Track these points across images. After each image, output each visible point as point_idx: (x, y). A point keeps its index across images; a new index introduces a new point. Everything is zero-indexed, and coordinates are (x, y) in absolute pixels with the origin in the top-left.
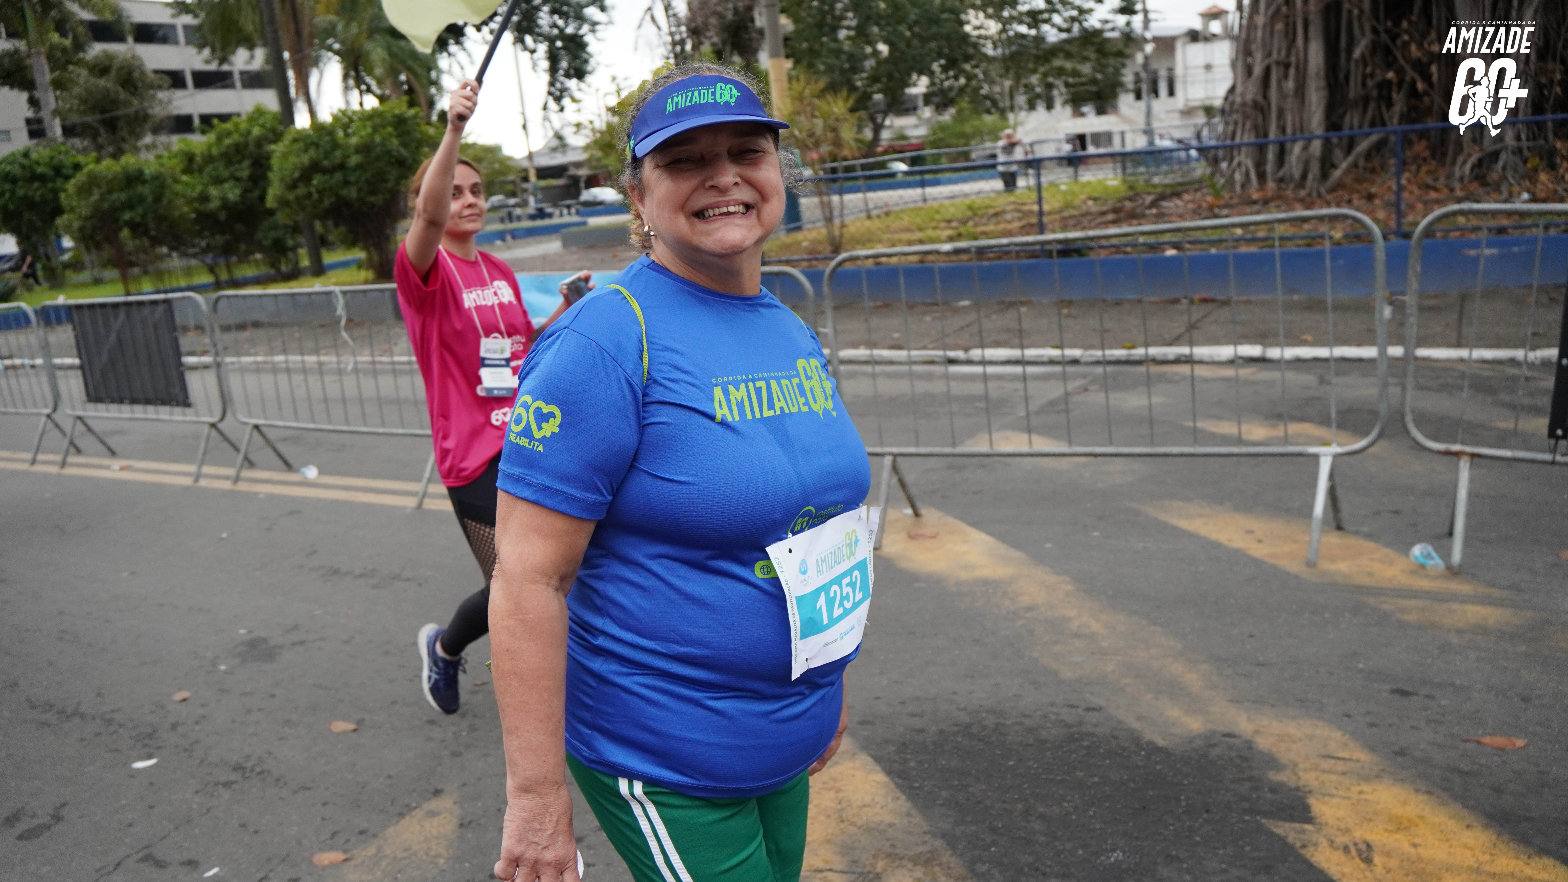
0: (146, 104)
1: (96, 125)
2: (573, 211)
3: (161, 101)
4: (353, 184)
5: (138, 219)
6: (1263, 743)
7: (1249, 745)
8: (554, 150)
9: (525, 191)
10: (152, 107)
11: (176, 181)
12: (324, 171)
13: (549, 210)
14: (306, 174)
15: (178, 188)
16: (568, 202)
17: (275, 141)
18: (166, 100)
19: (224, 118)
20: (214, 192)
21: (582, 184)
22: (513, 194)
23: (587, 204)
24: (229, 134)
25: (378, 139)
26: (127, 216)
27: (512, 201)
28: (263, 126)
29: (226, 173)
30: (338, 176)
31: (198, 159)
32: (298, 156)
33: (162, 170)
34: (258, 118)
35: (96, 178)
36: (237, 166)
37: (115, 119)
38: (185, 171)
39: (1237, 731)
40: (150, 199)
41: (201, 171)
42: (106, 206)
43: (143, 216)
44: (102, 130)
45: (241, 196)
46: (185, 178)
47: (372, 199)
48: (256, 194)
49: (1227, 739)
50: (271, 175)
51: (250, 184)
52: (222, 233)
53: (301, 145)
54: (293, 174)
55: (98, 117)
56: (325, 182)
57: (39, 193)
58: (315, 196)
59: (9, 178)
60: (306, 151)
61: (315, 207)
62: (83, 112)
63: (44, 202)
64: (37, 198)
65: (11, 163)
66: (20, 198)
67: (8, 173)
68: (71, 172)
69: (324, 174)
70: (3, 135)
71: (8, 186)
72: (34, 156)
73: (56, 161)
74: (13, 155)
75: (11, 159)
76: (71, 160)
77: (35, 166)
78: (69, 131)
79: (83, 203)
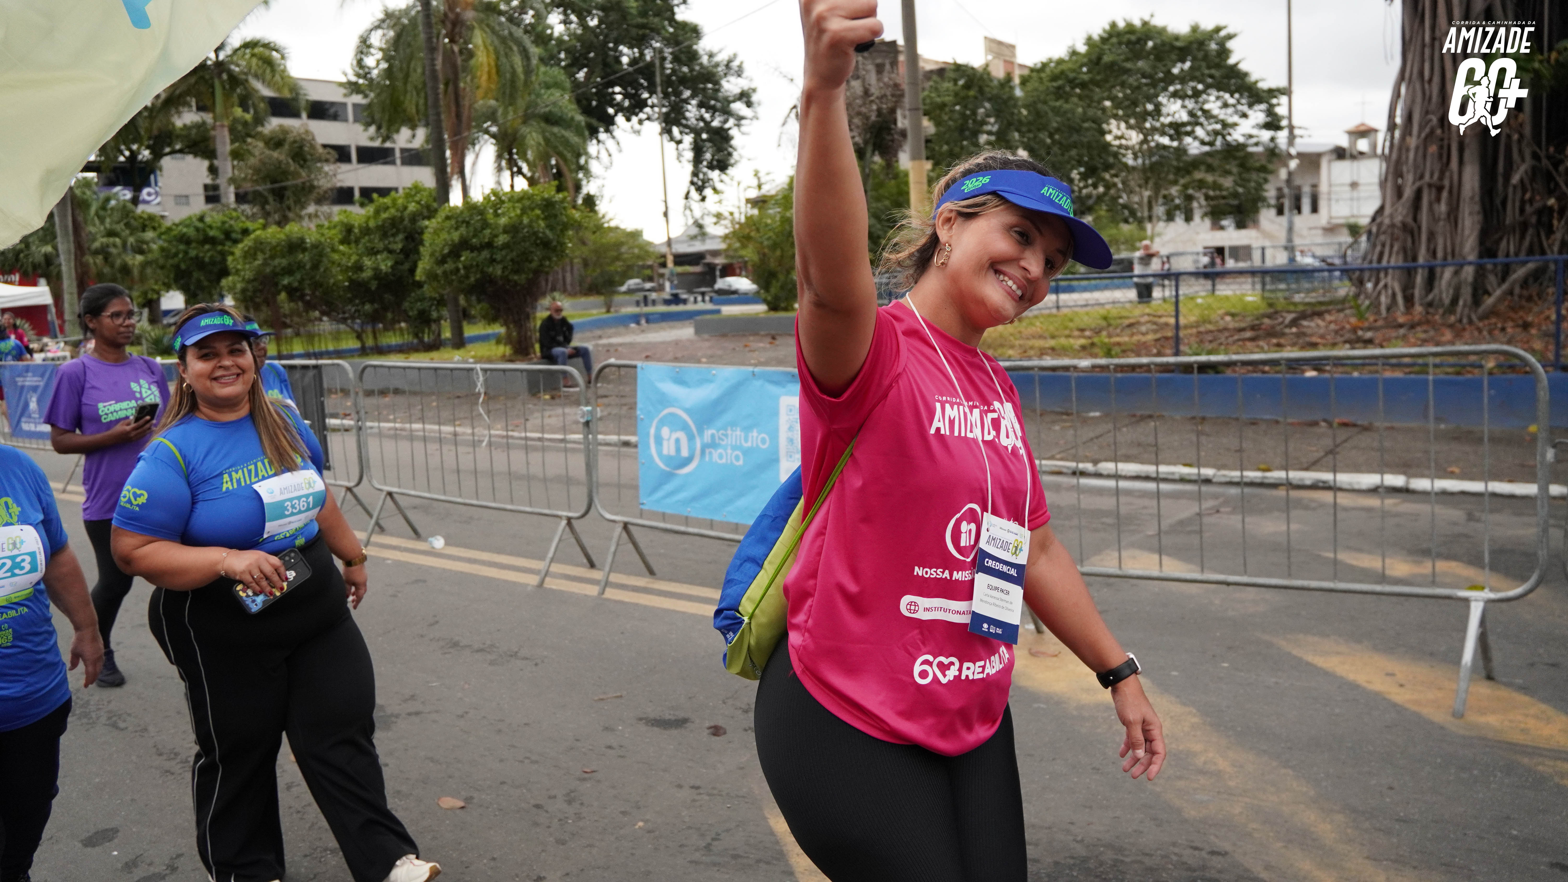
0: (313, 176)
1: (266, 194)
2: (707, 298)
3: (327, 174)
4: (498, 263)
5: (296, 284)
8: (693, 238)
9: (662, 276)
10: (318, 179)
11: (334, 250)
12: (473, 249)
13: (684, 296)
14: (455, 251)
15: (336, 257)
16: (703, 289)
17: (429, 218)
18: (331, 173)
19: (384, 192)
20: (368, 262)
21: (718, 273)
22: (650, 279)
23: (721, 292)
24: (387, 208)
25: (526, 221)
26: (286, 281)
27: (648, 285)
28: (418, 203)
29: (381, 246)
30: (485, 254)
31: (356, 231)
32: (449, 232)
33: (323, 240)
34: (416, 195)
35: (261, 243)
36: (391, 239)
37: (284, 188)
38: (342, 242)
40: (308, 266)
41: (357, 242)
42: (268, 270)
43: (301, 281)
44: (271, 199)
45: (392, 267)
46: (341, 248)
47: (516, 278)
48: (407, 266)
50: (422, 249)
51: (402, 256)
52: (372, 302)
53: (453, 222)
54: (443, 249)
55: (269, 186)
56: (473, 259)
57: (209, 254)
58: (462, 272)
59: (184, 240)
60: (457, 229)
61: (461, 282)
62: (256, 181)
63: (213, 263)
64: (207, 260)
65: (187, 226)
66: (191, 259)
67: (184, 235)
68: (239, 236)
69: (472, 251)
70: (183, 199)
71: (182, 247)
72: (208, 220)
73: (227, 225)
74: (190, 218)
75: (188, 222)
76: (241, 225)
77: (208, 230)
78: (241, 198)
79: (247, 266)
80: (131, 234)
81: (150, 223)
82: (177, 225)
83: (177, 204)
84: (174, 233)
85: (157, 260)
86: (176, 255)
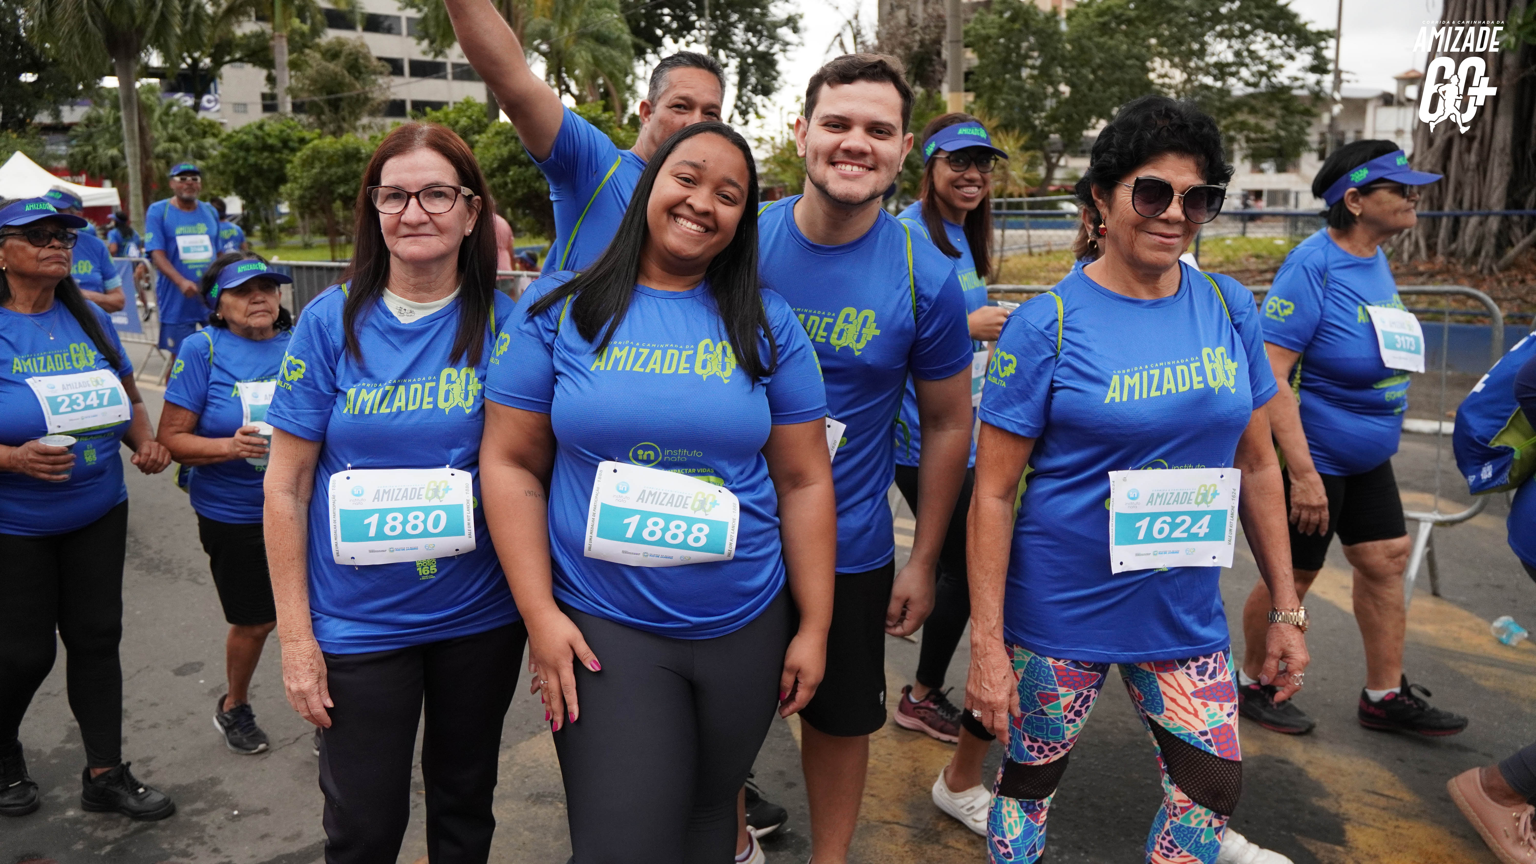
0: (367, 88)
1: (322, 104)
3: (381, 86)
5: (351, 193)
6: (1313, 772)
7: (1300, 772)
10: (372, 92)
12: (521, 164)
14: (504, 165)
17: (479, 133)
18: (385, 86)
19: (437, 106)
26: (341, 190)
28: (470, 118)
32: (499, 148)
34: (467, 110)
35: (319, 152)
37: (340, 100)
39: (1291, 759)
42: (325, 178)
44: (326, 109)
49: (1280, 765)
53: (503, 137)
54: (492, 163)
55: (325, 97)
56: (521, 174)
57: (267, 161)
58: (510, 186)
59: (243, 146)
60: (506, 144)
61: (508, 196)
62: (312, 92)
63: (271, 170)
64: (265, 167)
65: (247, 133)
66: (250, 166)
67: (244, 142)
68: (296, 145)
69: (520, 167)
70: (241, 107)
71: (242, 154)
72: (267, 128)
73: (285, 134)
74: (250, 126)
75: (247, 130)
76: (298, 134)
77: (267, 138)
78: (298, 108)
79: (305, 174)
80: (193, 140)
81: (211, 129)
82: (237, 132)
83: (236, 111)
84: (235, 140)
85: (217, 166)
86: (236, 161)
